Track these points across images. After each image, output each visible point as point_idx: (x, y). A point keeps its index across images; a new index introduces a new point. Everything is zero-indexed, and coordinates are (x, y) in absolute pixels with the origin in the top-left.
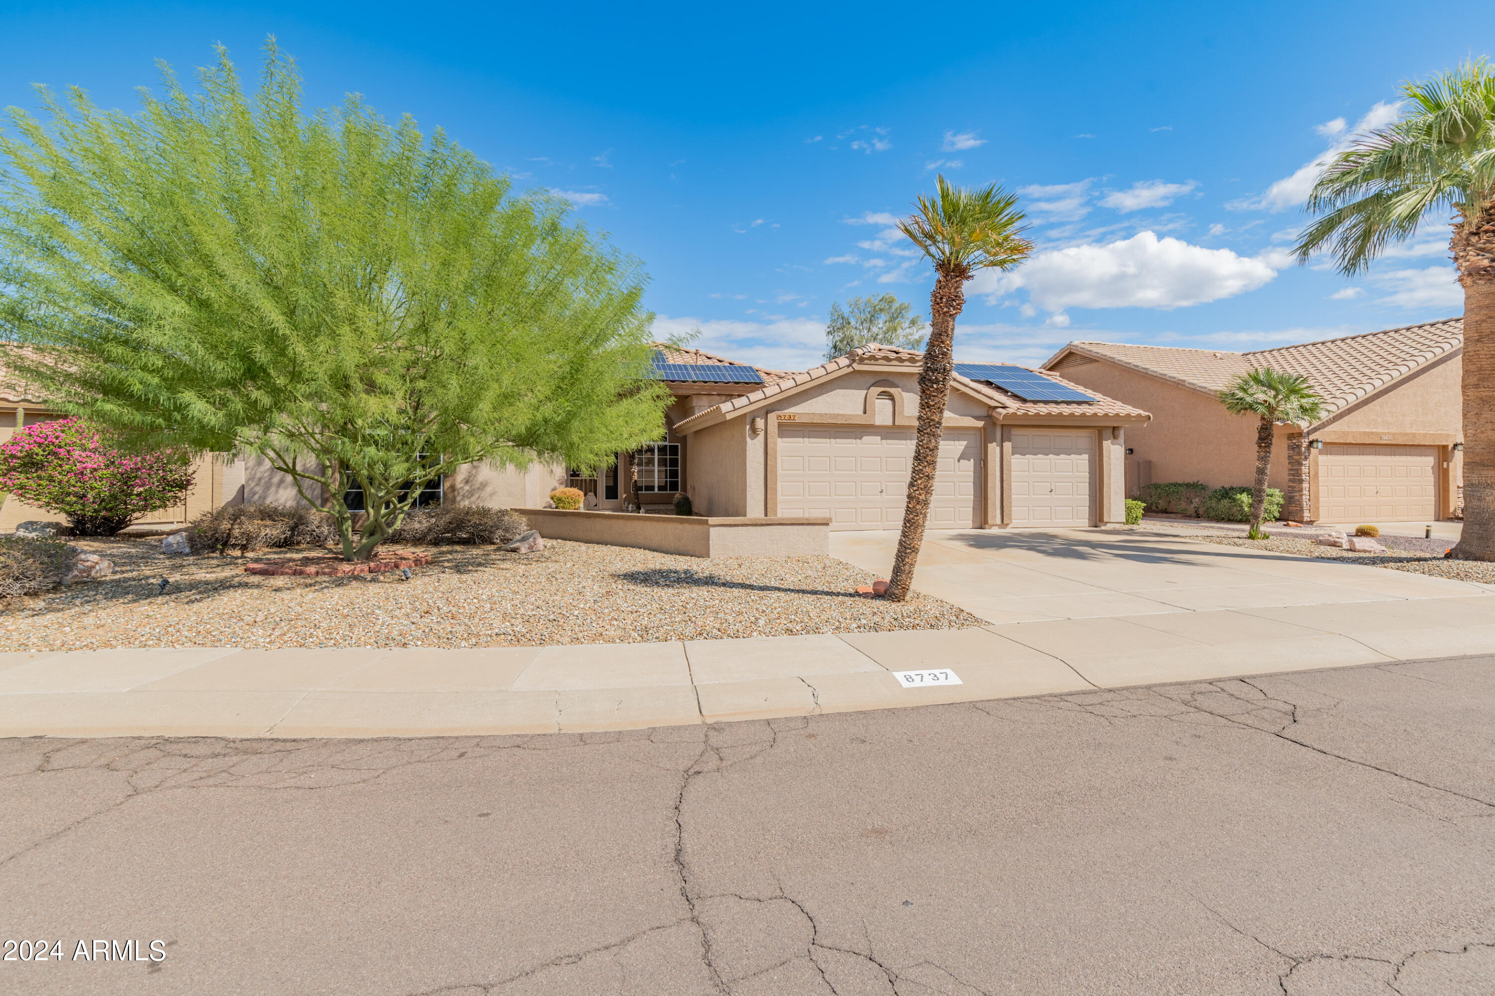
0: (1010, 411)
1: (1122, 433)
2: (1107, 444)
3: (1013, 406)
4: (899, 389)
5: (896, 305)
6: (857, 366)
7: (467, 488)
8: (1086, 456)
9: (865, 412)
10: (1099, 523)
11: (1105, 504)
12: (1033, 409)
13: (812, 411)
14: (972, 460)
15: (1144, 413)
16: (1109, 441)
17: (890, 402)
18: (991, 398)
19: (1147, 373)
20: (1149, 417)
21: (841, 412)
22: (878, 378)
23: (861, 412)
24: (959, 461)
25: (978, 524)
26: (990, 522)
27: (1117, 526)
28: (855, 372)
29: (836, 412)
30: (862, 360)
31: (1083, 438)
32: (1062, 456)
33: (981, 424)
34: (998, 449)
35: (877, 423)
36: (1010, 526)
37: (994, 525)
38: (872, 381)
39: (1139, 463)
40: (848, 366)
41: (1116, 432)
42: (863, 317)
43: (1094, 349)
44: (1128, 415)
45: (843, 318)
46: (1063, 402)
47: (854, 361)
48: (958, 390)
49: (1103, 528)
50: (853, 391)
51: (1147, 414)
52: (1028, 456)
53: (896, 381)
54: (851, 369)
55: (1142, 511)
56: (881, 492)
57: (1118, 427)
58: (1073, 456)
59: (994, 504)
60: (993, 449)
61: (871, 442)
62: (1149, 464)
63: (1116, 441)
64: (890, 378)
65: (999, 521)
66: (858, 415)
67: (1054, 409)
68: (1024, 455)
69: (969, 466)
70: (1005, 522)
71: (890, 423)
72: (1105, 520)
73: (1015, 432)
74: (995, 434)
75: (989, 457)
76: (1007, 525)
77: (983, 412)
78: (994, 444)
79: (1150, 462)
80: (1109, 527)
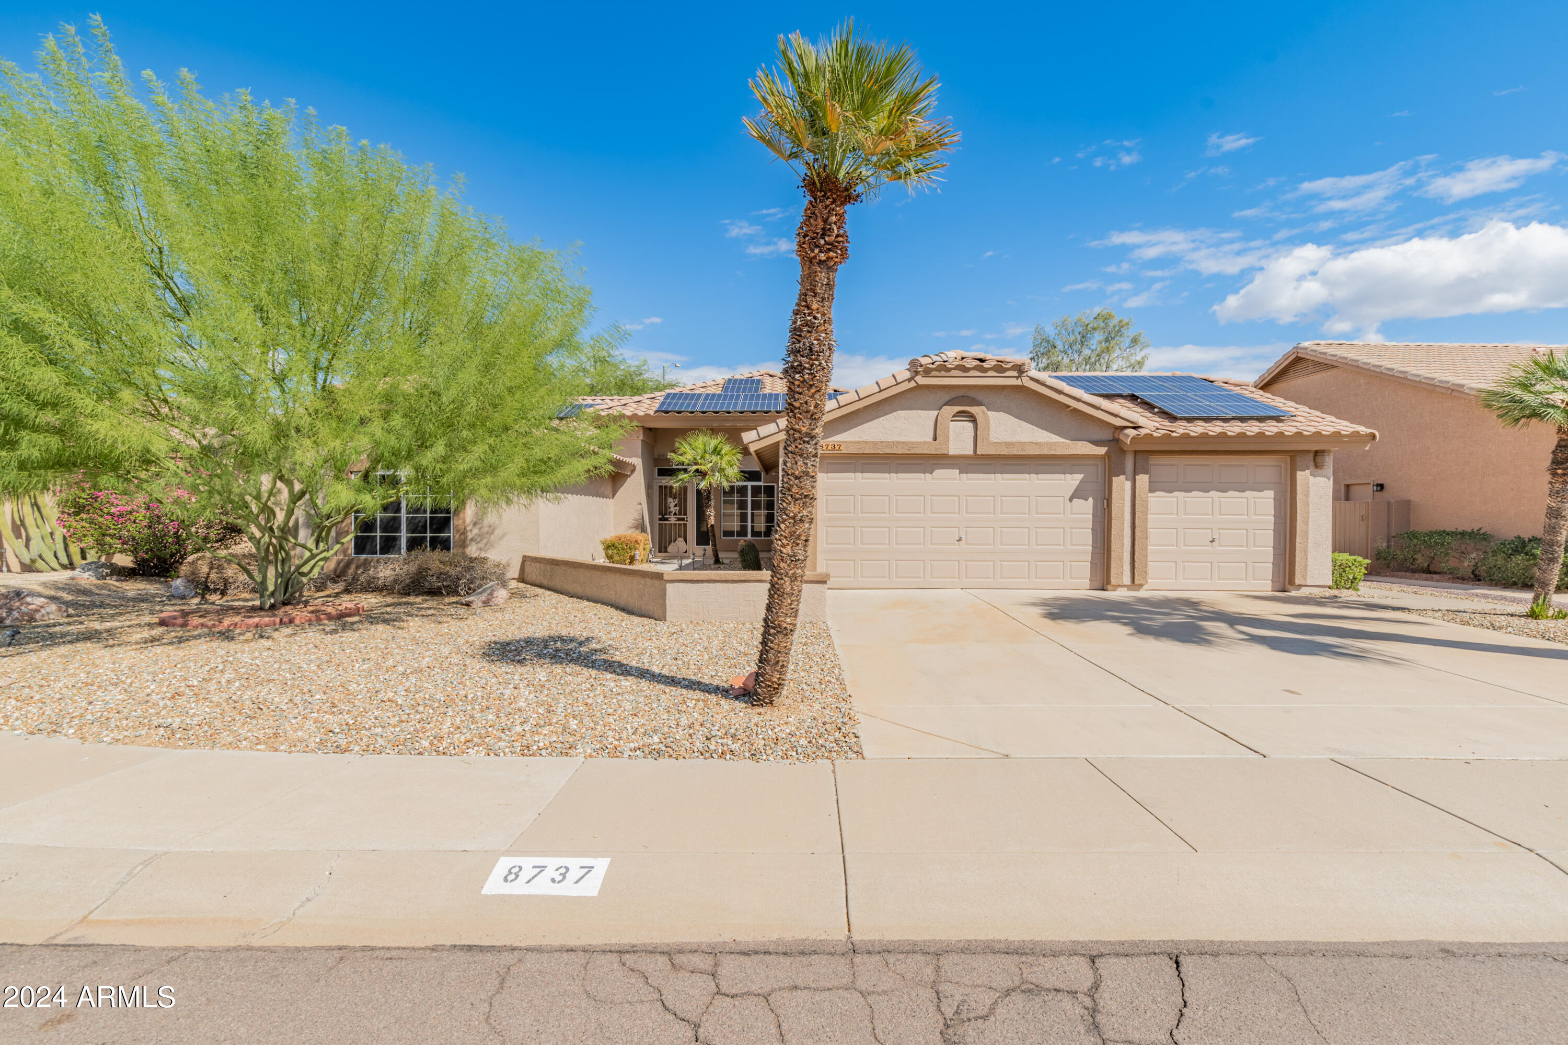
0: (1143, 432)
1: (1329, 461)
2: (1300, 475)
3: (1150, 424)
4: (984, 408)
5: (1114, 322)
6: (921, 380)
7: (475, 531)
8: (1270, 494)
9: (935, 439)
10: (1288, 586)
11: (1298, 559)
12: (1180, 428)
13: (865, 438)
14: (1091, 499)
15: (1362, 429)
16: (1308, 472)
17: (970, 425)
18: (1116, 416)
19: (1406, 379)
20: (1374, 437)
21: (903, 439)
22: (953, 395)
23: (930, 439)
24: (1071, 500)
25: (1098, 584)
26: (1113, 581)
27: (1317, 592)
28: (919, 387)
29: (896, 439)
30: (927, 372)
31: (1267, 467)
32: (1231, 493)
33: (1102, 451)
34: (1128, 485)
35: (951, 453)
36: (1145, 587)
37: (1119, 586)
38: (947, 398)
39: (1389, 503)
40: (909, 380)
41: (1319, 459)
42: (1072, 338)
43: (1331, 351)
44: (1337, 434)
45: (1048, 342)
46: (1234, 418)
47: (917, 373)
48: (1069, 406)
49: (1294, 593)
50: (919, 411)
51: (1369, 431)
52: (1176, 494)
53: (979, 396)
54: (913, 384)
55: (1363, 570)
56: (960, 540)
57: (1323, 452)
58: (1248, 494)
59: (1121, 559)
60: (1121, 486)
61: (946, 477)
62: (1407, 506)
63: (1319, 471)
64: (971, 394)
65: (1127, 580)
66: (925, 443)
67: (1215, 428)
68: (1171, 491)
69: (1086, 507)
70: (1136, 582)
71: (970, 452)
72: (1297, 582)
73: (1154, 460)
74: (1123, 463)
75: (1114, 495)
76: (1141, 586)
77: (1107, 435)
78: (1122, 477)
79: (1409, 501)
80: (1304, 592)
